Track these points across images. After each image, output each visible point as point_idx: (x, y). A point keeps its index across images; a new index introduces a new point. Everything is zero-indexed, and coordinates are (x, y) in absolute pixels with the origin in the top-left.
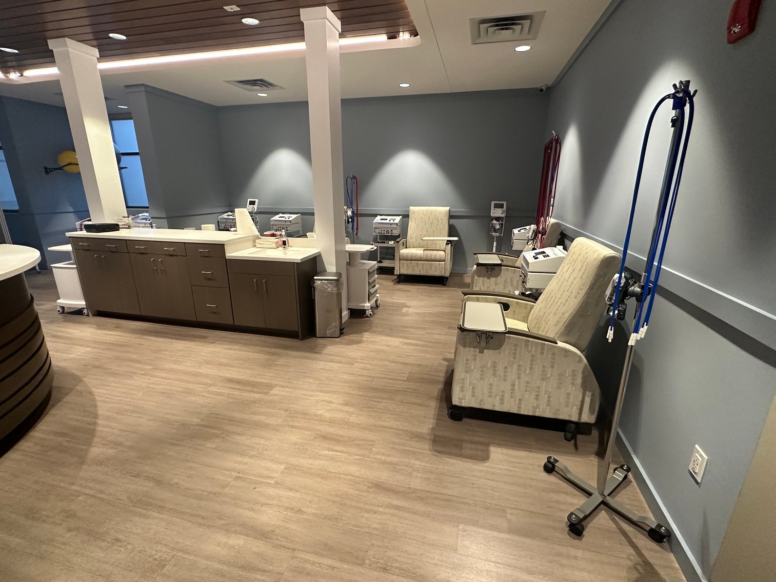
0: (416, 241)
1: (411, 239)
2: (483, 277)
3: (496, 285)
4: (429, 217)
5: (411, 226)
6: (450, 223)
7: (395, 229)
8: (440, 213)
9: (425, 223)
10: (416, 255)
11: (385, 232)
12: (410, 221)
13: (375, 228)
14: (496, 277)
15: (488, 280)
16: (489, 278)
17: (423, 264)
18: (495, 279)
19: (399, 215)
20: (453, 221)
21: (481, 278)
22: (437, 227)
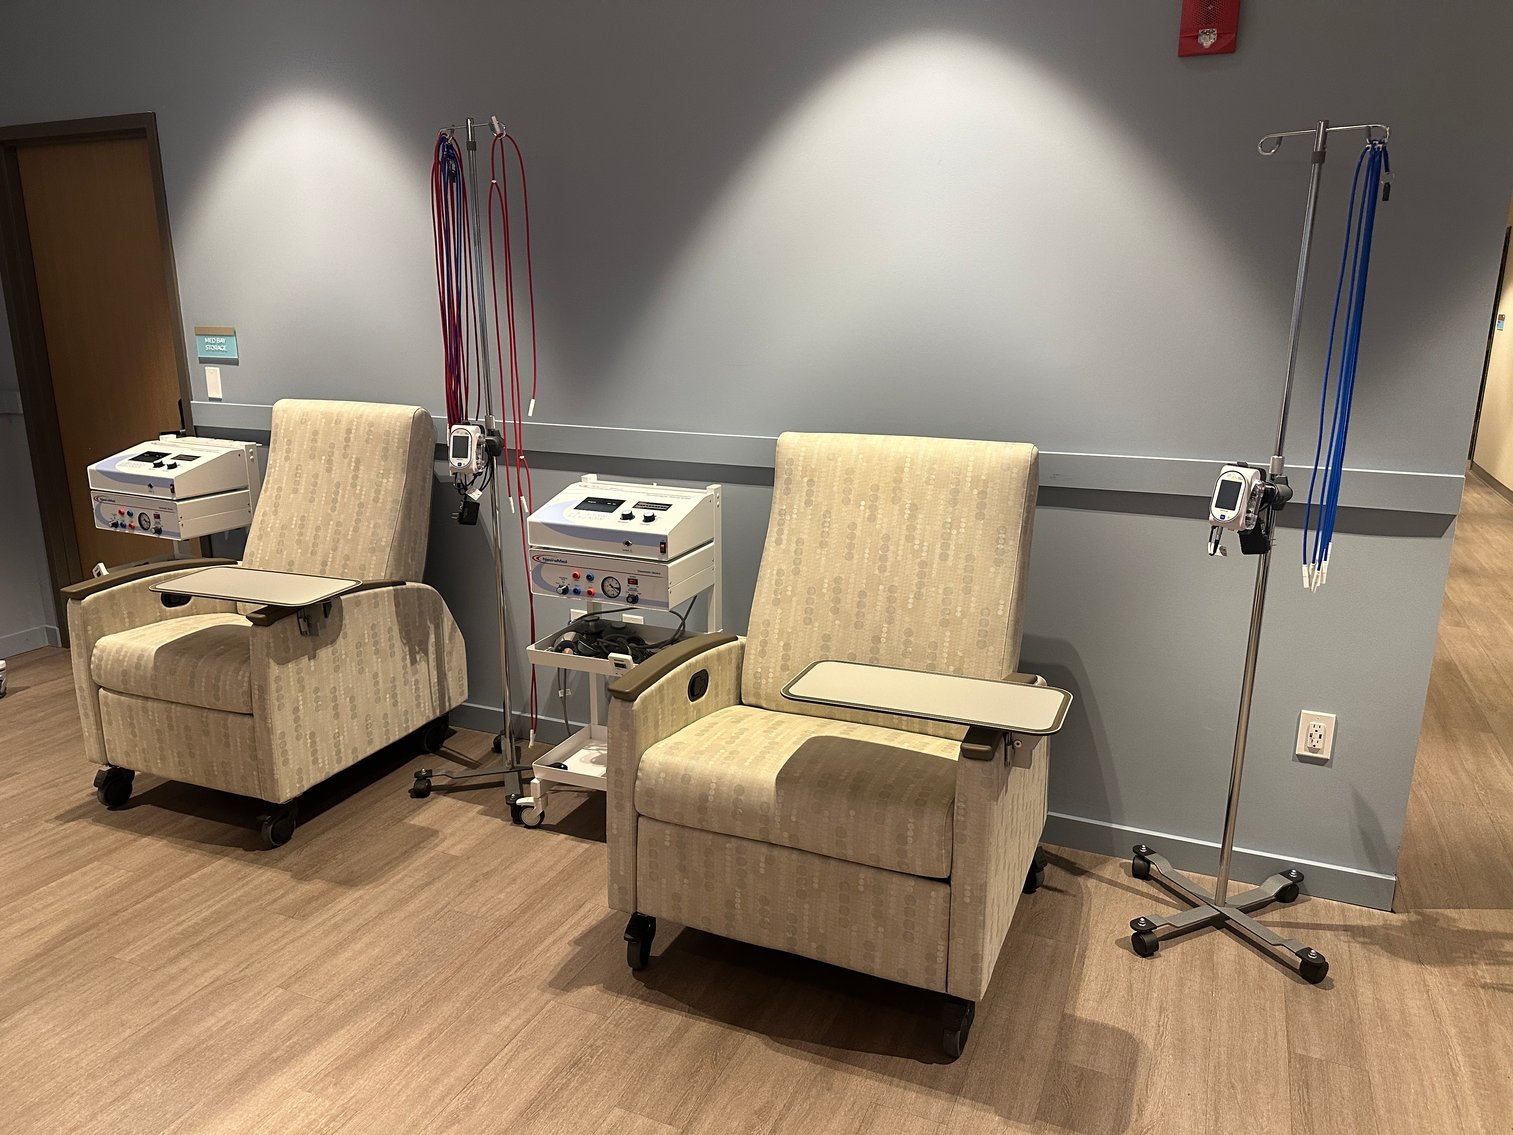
2: (296, 657)
3: (337, 669)
14: (333, 642)
15: (312, 663)
16: (313, 657)
18: (330, 649)
21: (290, 665)
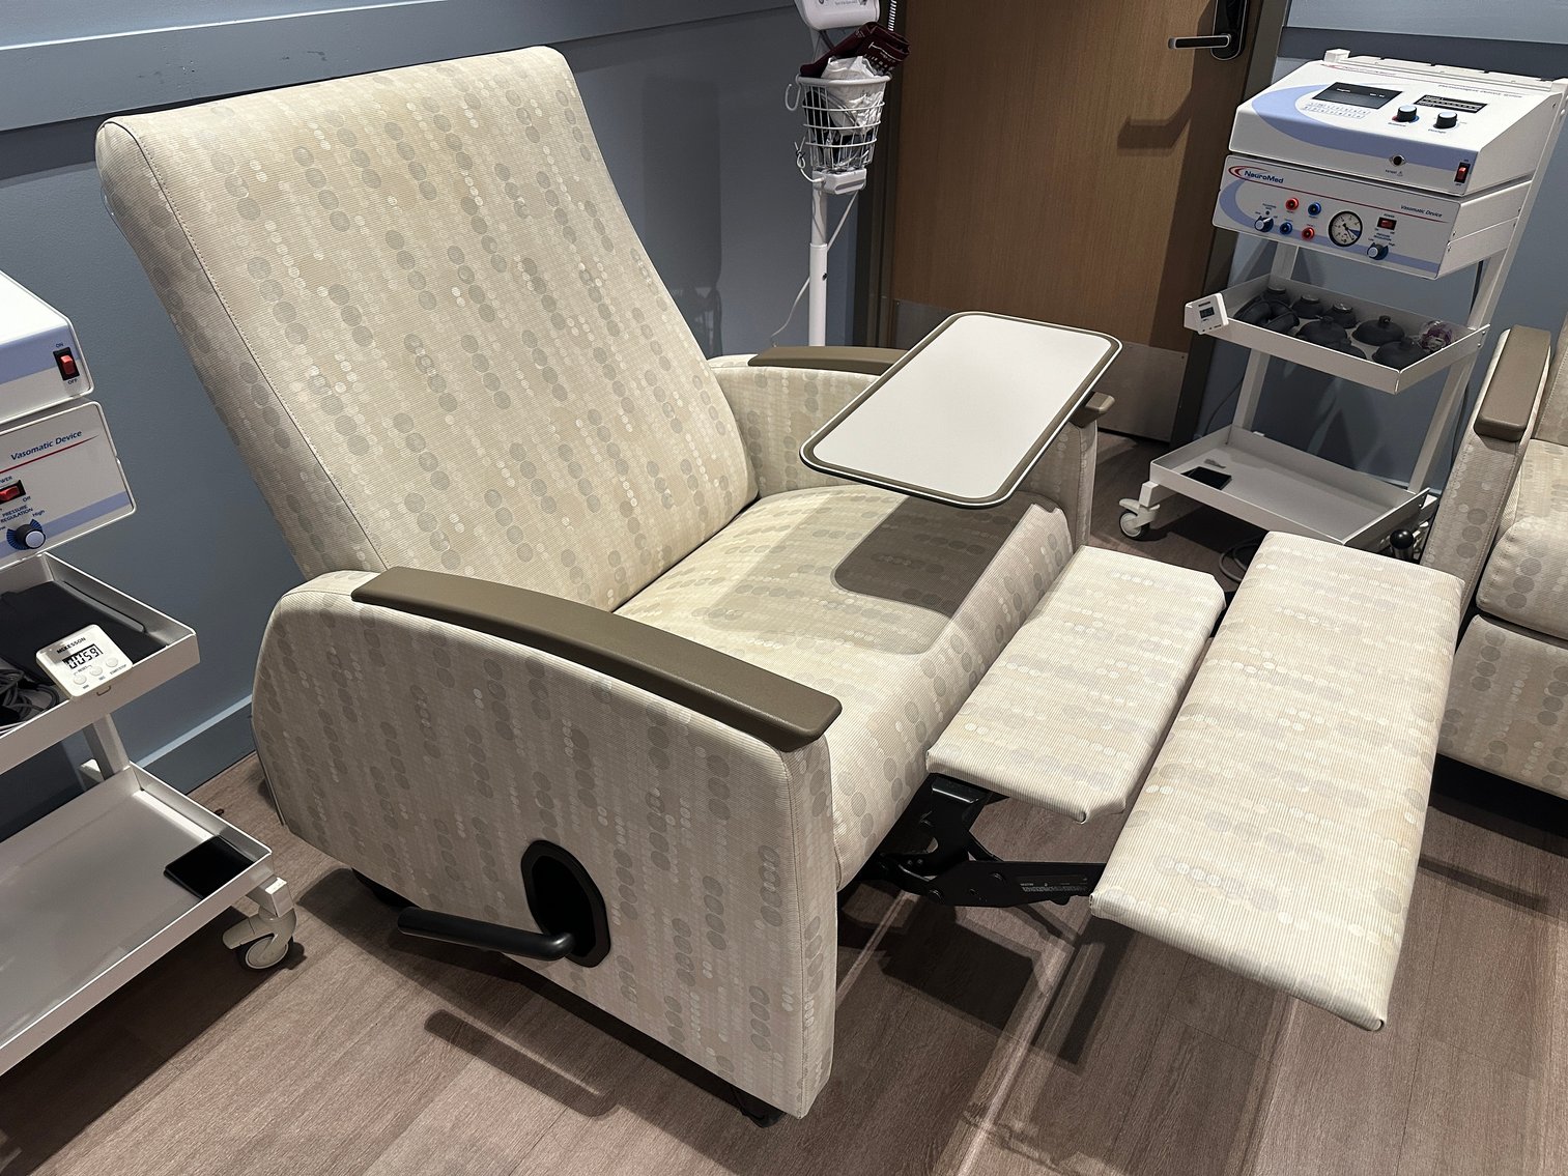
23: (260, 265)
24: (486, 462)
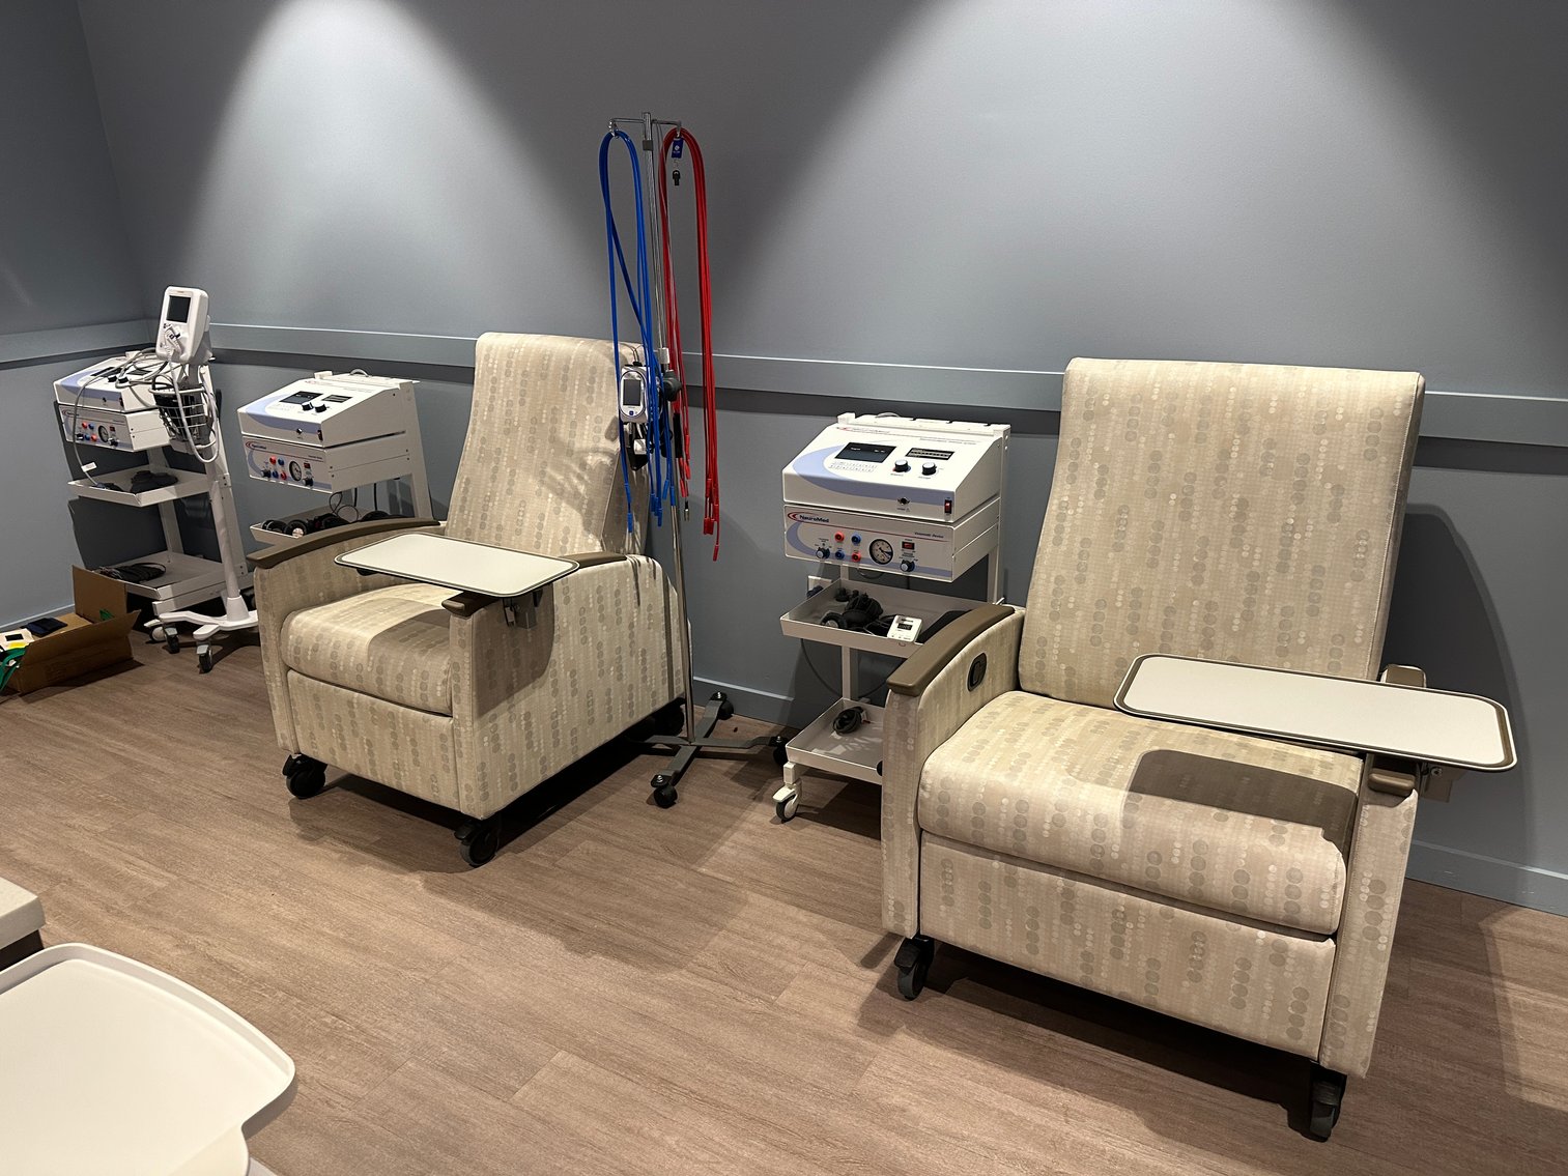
0: (1095, 642)
1: (1055, 616)
4: (1225, 454)
5: (1061, 517)
6: (1413, 498)
7: (935, 533)
8: (1325, 423)
9: (1186, 502)
10: (1058, 822)
11: (864, 553)
12: (1061, 471)
13: (799, 516)
17: (1121, 918)
19: (986, 416)
20: (1440, 488)
22: (1286, 542)
23: (1077, 442)
24: (1114, 586)
